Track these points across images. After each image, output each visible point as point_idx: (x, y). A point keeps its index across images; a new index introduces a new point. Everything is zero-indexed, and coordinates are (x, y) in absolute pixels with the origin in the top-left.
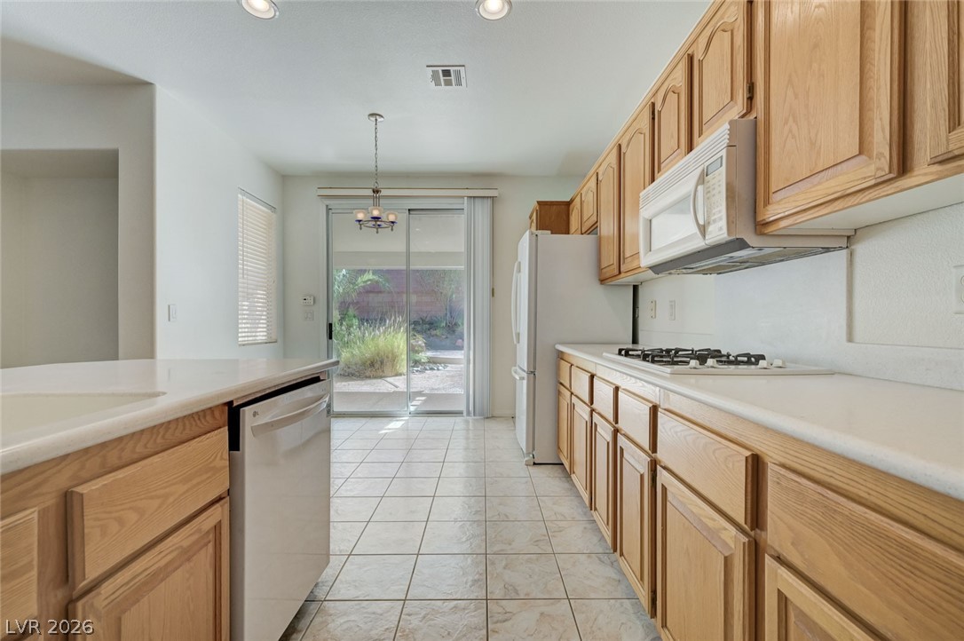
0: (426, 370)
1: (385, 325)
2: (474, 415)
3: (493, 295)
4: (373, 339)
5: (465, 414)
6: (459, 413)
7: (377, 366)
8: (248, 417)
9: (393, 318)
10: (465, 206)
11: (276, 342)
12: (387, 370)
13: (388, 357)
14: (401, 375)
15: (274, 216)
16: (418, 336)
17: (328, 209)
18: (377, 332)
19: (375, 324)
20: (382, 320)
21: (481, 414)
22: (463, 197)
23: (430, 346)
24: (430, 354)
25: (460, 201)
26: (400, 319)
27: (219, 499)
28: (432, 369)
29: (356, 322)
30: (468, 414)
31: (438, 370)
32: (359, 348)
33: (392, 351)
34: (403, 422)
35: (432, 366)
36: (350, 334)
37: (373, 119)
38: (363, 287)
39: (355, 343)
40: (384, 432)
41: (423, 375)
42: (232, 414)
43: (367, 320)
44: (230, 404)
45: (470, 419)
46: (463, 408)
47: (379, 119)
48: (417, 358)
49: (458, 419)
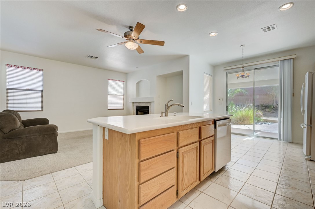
0: (263, 124)
1: (245, 107)
2: (283, 140)
3: (293, 96)
4: (240, 111)
5: (278, 139)
6: (277, 139)
7: (242, 121)
8: (218, 123)
9: (248, 104)
10: (279, 64)
11: (212, 111)
12: (246, 122)
13: (246, 118)
14: (251, 124)
15: (212, 77)
16: (259, 111)
17: (227, 73)
18: (242, 109)
19: (241, 107)
20: (244, 105)
21: (287, 141)
22: (279, 61)
23: (265, 115)
24: (265, 118)
25: (278, 62)
26: (251, 105)
27: (212, 136)
28: (265, 124)
29: (234, 106)
30: (280, 139)
31: (268, 124)
32: (235, 114)
33: (248, 116)
34: (252, 138)
35: (265, 123)
36: (232, 110)
37: (242, 46)
38: (237, 94)
39: (234, 113)
40: (244, 140)
41: (261, 125)
42: (215, 122)
43: (238, 105)
44: (214, 120)
45: (282, 142)
46: (278, 137)
47: (244, 46)
48: (259, 119)
49: (275, 141)
